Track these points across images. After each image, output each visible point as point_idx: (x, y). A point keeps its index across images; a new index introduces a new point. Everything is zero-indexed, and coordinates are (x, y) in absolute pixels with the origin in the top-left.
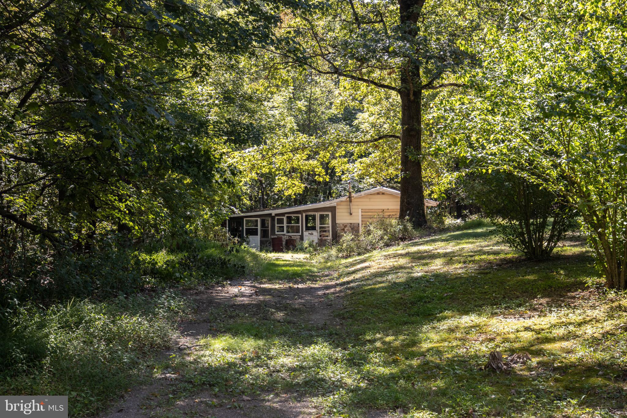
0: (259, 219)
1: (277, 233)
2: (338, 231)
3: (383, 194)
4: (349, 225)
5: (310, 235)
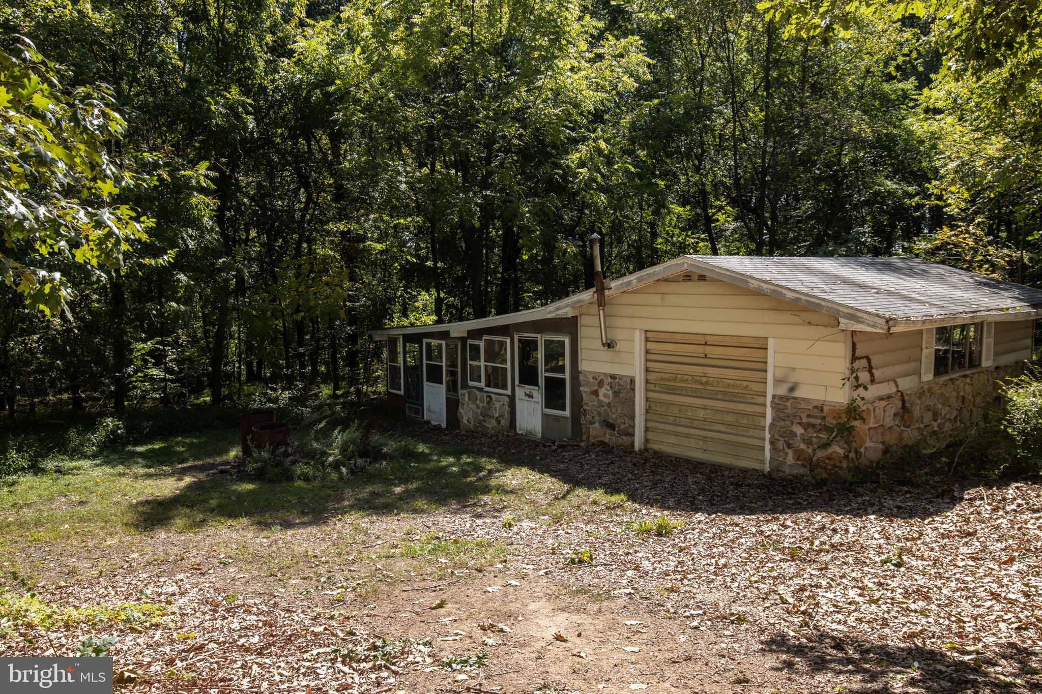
0: (443, 343)
1: (471, 383)
2: (584, 397)
3: (702, 278)
4: (610, 380)
5: (527, 398)
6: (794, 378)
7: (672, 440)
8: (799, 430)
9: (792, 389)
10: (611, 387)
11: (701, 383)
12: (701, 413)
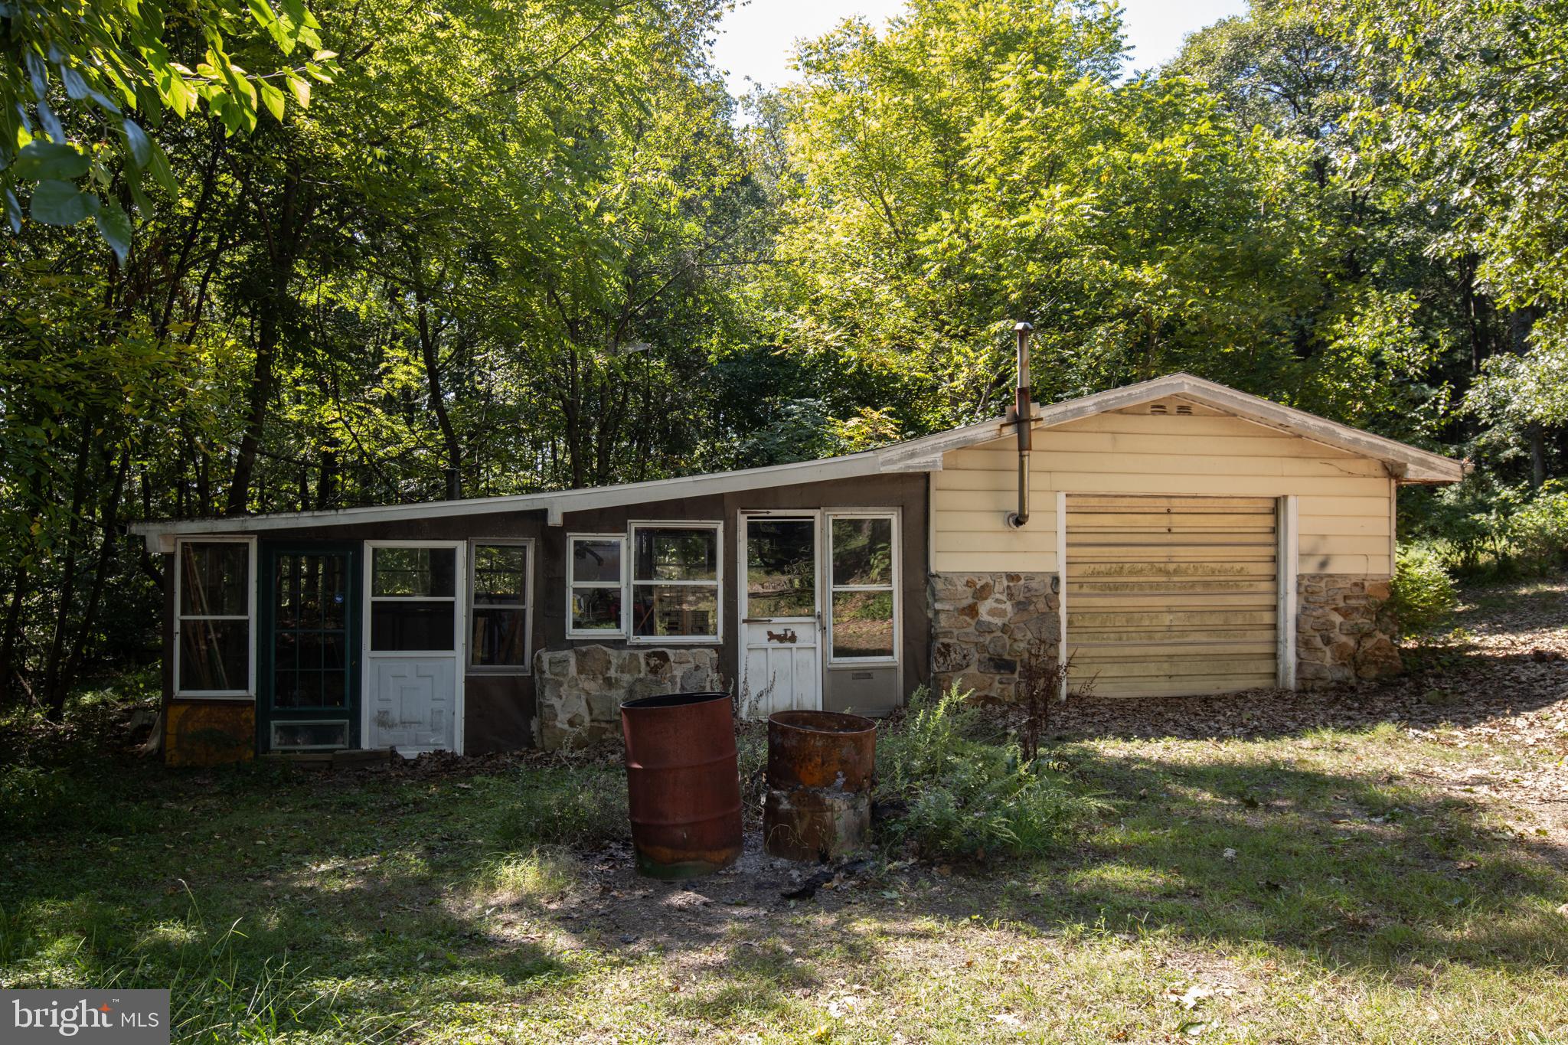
0: (461, 547)
1: (572, 633)
2: (944, 622)
3: (1184, 410)
4: (1005, 583)
5: (775, 643)
6: (1324, 550)
7: (1113, 671)
8: (1337, 619)
9: (1323, 564)
10: (1011, 596)
11: (1167, 573)
12: (1167, 619)
